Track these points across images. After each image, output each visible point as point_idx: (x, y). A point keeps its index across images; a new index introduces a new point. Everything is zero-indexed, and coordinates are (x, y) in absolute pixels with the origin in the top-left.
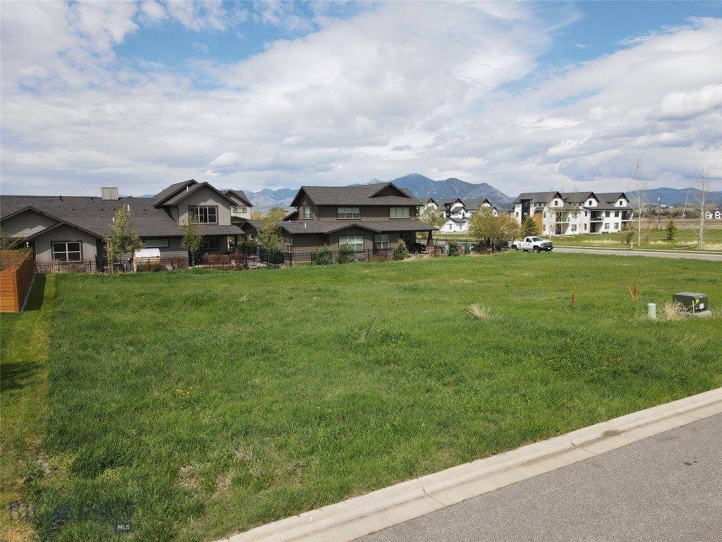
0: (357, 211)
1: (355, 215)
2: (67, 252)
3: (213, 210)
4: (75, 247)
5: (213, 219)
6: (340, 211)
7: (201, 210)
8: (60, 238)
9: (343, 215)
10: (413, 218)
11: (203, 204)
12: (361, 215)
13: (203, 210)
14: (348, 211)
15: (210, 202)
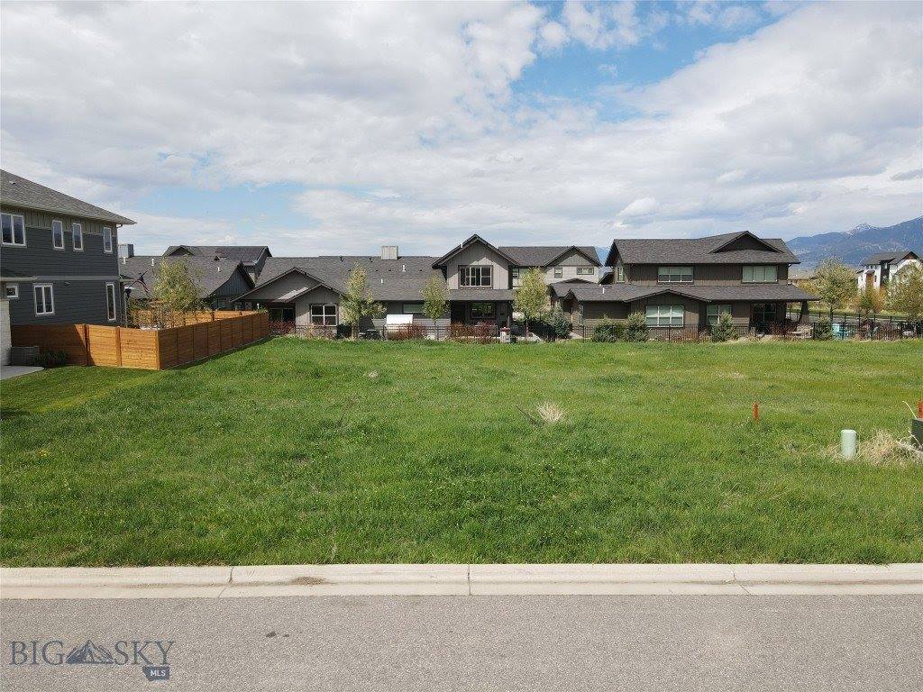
0: (689, 272)
1: (685, 277)
2: (324, 315)
3: (487, 271)
4: (331, 310)
5: (487, 282)
6: (662, 272)
7: (473, 270)
8: (318, 300)
9: (666, 277)
10: (782, 282)
11: (475, 263)
12: (695, 277)
13: (476, 271)
14: (675, 271)
15: (485, 262)
